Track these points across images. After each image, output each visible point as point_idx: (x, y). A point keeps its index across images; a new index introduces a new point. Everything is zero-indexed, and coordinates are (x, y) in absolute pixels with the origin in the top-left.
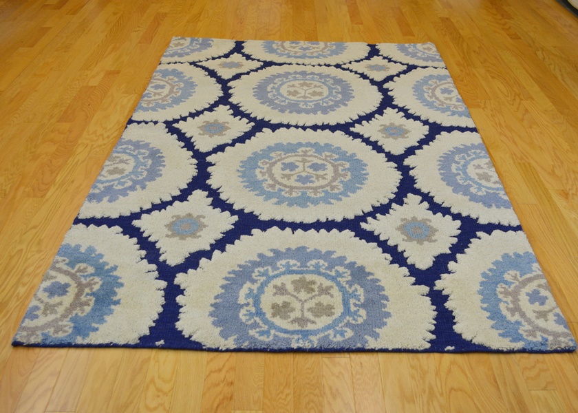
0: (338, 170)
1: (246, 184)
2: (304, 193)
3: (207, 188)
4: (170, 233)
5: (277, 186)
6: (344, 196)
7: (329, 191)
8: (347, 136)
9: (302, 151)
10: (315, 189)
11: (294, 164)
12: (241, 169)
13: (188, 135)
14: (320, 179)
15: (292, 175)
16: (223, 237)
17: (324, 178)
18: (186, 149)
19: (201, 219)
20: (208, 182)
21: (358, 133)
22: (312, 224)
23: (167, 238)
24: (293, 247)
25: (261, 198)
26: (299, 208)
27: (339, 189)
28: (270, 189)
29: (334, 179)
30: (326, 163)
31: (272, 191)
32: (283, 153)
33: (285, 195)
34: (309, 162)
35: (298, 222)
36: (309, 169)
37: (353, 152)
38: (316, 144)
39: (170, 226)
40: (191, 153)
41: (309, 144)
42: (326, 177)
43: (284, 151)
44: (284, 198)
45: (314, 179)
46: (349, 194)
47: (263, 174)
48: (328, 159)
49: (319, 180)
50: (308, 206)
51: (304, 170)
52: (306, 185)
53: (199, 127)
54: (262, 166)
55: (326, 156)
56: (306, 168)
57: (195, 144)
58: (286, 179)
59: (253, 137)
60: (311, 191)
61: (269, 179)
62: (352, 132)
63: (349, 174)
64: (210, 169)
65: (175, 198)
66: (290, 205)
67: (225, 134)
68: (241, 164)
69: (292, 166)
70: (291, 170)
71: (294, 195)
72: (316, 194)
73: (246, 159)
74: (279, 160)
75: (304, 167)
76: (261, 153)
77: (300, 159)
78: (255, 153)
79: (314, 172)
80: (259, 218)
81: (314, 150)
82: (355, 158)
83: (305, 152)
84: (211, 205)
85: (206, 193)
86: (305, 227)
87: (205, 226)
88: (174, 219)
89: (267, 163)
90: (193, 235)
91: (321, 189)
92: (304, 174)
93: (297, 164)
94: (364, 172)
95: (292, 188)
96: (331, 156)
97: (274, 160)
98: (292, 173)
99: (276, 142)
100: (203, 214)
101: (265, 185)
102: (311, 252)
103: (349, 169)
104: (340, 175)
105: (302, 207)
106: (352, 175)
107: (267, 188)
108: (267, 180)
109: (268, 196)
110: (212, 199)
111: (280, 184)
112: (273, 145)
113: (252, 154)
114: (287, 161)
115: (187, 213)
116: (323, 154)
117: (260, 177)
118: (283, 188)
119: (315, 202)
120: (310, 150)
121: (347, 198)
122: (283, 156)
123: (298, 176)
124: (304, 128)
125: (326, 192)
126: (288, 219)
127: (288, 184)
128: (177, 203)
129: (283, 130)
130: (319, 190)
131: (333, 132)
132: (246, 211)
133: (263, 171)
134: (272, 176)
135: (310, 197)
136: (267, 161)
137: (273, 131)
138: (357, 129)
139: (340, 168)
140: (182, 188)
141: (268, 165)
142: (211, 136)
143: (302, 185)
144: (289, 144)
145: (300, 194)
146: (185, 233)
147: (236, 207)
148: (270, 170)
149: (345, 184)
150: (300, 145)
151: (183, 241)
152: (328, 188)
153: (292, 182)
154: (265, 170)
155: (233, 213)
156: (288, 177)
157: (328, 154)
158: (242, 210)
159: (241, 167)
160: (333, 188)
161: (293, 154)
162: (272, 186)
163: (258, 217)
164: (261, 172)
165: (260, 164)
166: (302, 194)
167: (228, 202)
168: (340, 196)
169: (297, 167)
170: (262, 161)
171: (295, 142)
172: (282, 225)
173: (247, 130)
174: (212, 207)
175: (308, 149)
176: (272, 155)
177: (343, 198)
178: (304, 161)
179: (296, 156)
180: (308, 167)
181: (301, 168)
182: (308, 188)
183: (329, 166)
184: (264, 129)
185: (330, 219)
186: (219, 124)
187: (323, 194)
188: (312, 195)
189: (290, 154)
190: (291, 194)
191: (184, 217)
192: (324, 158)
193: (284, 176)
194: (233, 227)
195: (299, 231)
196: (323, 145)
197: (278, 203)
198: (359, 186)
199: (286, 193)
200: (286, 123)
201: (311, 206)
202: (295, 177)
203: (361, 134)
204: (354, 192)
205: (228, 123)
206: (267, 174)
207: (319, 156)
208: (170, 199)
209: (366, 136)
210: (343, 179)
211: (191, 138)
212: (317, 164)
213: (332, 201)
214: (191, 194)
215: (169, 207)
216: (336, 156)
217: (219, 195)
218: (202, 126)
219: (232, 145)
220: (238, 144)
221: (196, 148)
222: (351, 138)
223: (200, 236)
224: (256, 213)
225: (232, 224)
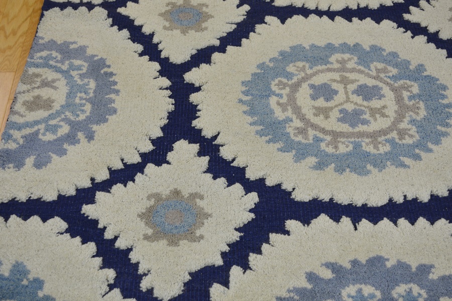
0: (403, 99)
1: (260, 128)
2: (357, 146)
3: (195, 136)
4: (150, 232)
5: (311, 133)
6: (423, 150)
7: (397, 140)
8: (402, 29)
9: (337, 61)
10: (374, 136)
11: (330, 86)
12: (245, 98)
13: (146, 30)
14: (378, 116)
15: (331, 109)
16: (241, 237)
17: (384, 115)
18: (147, 57)
19: (198, 200)
20: (196, 123)
21: (418, 25)
22: (382, 206)
23: (146, 242)
24: (363, 259)
25: (289, 156)
26: (354, 176)
27: (411, 136)
28: (299, 138)
29: (400, 117)
30: (381, 85)
31: (304, 141)
32: (307, 65)
33: (327, 150)
34: (353, 82)
35: (359, 204)
36: (355, 96)
37: (420, 62)
38: (357, 45)
39: (148, 216)
40: (156, 66)
41: (344, 48)
42: (386, 111)
43: (307, 61)
44: (327, 155)
45: (367, 116)
46: (430, 145)
47: (283, 107)
48: (382, 75)
49: (376, 120)
50: (369, 172)
51: (348, 100)
52: (357, 130)
53: (161, 15)
54: (277, 92)
55: (378, 71)
56: (351, 96)
57: (160, 47)
58: (322, 117)
59: (252, 34)
60: (367, 140)
61: (294, 117)
62: (408, 22)
63: (422, 105)
64: (194, 98)
65: (147, 158)
66: (340, 170)
67: (206, 29)
68: (244, 89)
69: (325, 92)
70: (327, 100)
71: (343, 149)
72: (376, 147)
73: (249, 78)
74: (304, 79)
75: (346, 93)
76: (271, 65)
77: (336, 76)
78: (261, 66)
79: (365, 103)
80: (293, 196)
81: (356, 58)
82: (425, 74)
83: (343, 62)
84: (208, 171)
85: (196, 147)
86: (374, 214)
87: (207, 216)
88: (152, 202)
89: (285, 85)
90: (191, 235)
91: (383, 138)
92: (350, 107)
93: (335, 86)
94: (445, 102)
95: (336, 135)
96: (384, 70)
97: (295, 79)
98: (330, 104)
99: (291, 45)
100: (198, 190)
101: (290, 130)
102: (394, 267)
103: (419, 96)
104: (408, 108)
105: (359, 174)
106: (427, 108)
107: (295, 135)
108: (291, 121)
109: (301, 153)
110: (207, 158)
111: (314, 127)
112: (288, 50)
113: (258, 67)
114: (318, 80)
115: (172, 188)
116: (372, 66)
117: (279, 114)
118: (321, 135)
119: (379, 163)
120: (349, 59)
121: (429, 155)
122: (309, 72)
123: (341, 111)
124: (331, 15)
125: (392, 142)
126: (343, 199)
127: (328, 128)
128: (150, 168)
129: (297, 19)
130: (380, 139)
131: (378, 22)
132: (270, 183)
133: (281, 101)
134: (297, 110)
135: (368, 154)
136: (285, 80)
137: (283, 22)
138: (414, 16)
139: (405, 94)
140: (154, 137)
141: (288, 89)
142: (184, 32)
143: (351, 130)
144: (313, 46)
145: (351, 147)
146: (175, 231)
147: (251, 175)
148: (292, 99)
149: (420, 126)
150: (330, 48)
151: (175, 248)
152: (394, 135)
153: (332, 123)
154: (284, 100)
155: (249, 186)
156: (324, 112)
157: (380, 66)
158: (262, 181)
159: (246, 93)
160: (402, 134)
161: (324, 67)
162: (302, 131)
163: (290, 193)
164: (278, 104)
165: (274, 88)
166: (354, 148)
167: (235, 164)
168: (417, 151)
169: (336, 92)
170: (277, 81)
171: (322, 43)
172: (335, 210)
173: (240, 19)
174: (209, 176)
175: (346, 56)
176: (291, 68)
177: (423, 154)
178: (345, 81)
179: (329, 70)
180: (353, 93)
181: (340, 97)
182: (362, 135)
183: (386, 90)
184: (268, 19)
185: (410, 198)
186: (192, 8)
187: (388, 148)
188: (370, 149)
189: (319, 67)
190: (336, 147)
191: (167, 199)
192: (374, 73)
193: (319, 111)
194: (252, 216)
195: (365, 223)
196: (368, 49)
197: (320, 166)
198: (443, 129)
199: (327, 145)
200: (300, 6)
201: (375, 171)
202: (335, 114)
203: (423, 25)
204: (437, 142)
205: (207, 6)
206: (289, 108)
207: (367, 71)
208: (137, 159)
209: (432, 29)
210: (414, 116)
211: (152, 35)
212: (366, 86)
213: (407, 161)
214: (171, 149)
215: (139, 177)
216: (394, 71)
217: (219, 150)
218: (166, 12)
219: (222, 49)
220: (230, 48)
221: (163, 55)
222: (409, 33)
223: (202, 237)
224: (287, 186)
225: (251, 211)
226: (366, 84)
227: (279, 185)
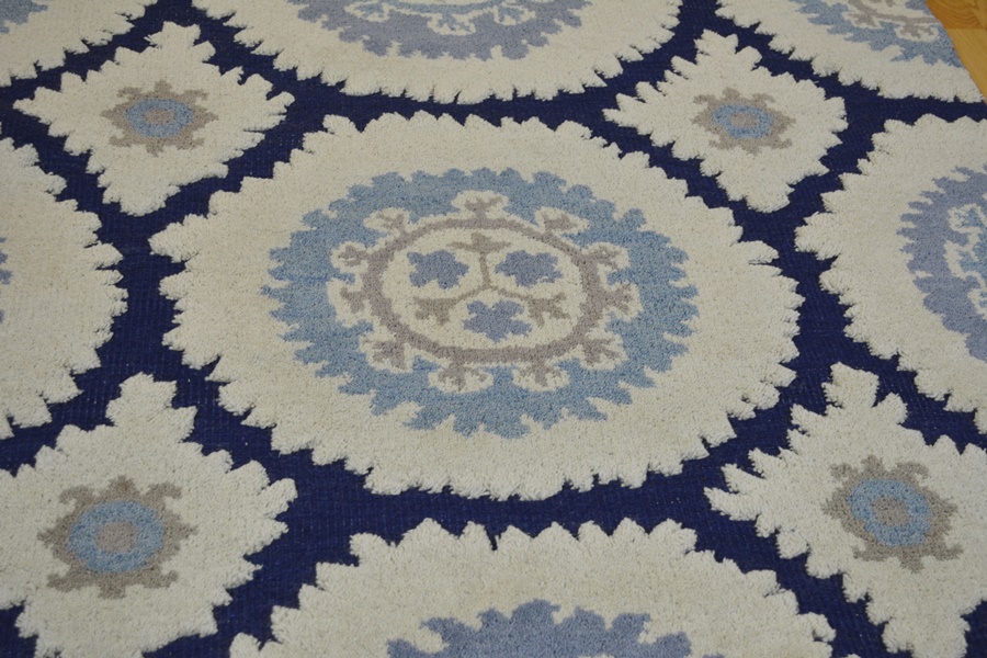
0: (597, 280)
1: (304, 345)
2: (503, 377)
3: (167, 365)
4: (62, 569)
5: (410, 352)
6: (634, 382)
7: (583, 364)
8: (600, 140)
9: (469, 206)
10: (536, 356)
11: (451, 256)
12: (276, 285)
13: (74, 146)
14: (546, 315)
15: (453, 302)
16: (256, 573)
17: (558, 314)
18: (73, 203)
19: (168, 500)
20: (172, 339)
21: (633, 130)
22: (549, 499)
23: (53, 592)
24: (506, 609)
25: (362, 402)
26: (495, 439)
27: (612, 355)
28: (386, 365)
29: (590, 316)
30: (554, 252)
31: (394, 370)
32: (407, 215)
33: (441, 386)
34: (497, 247)
35: (503, 496)
36: (501, 275)
37: (633, 206)
38: (508, 173)
39: (61, 537)
40: (92, 220)
41: (484, 179)
42: (563, 306)
43: (407, 206)
44: (441, 397)
45: (524, 317)
46: (649, 373)
47: (354, 301)
48: (557, 233)
49: (541, 323)
50: (524, 430)
51: (487, 284)
52: (503, 344)
53: (107, 114)
54: (344, 269)
55: (550, 224)
56: (493, 276)
57: (102, 181)
58: (433, 319)
59: (295, 152)
60: (523, 365)
61: (376, 321)
62: (613, 125)
63: (634, 291)
64: (169, 286)
65: (63, 414)
66: (465, 427)
67: (200, 142)
68: (274, 265)
69: (441, 268)
70: (445, 285)
71: (473, 385)
72: (541, 380)
73: (286, 243)
74: (399, 244)
75: (485, 270)
76: (333, 215)
77: (465, 236)
78: (313, 218)
79: (522, 290)
80: (368, 485)
81: (505, 199)
82: (644, 228)
83: (479, 208)
84: (193, 437)
85: (169, 389)
86: (529, 516)
87: (187, 531)
88: (71, 506)
89: (359, 256)
90: (151, 574)
91: (555, 360)
92: (490, 299)
93: (461, 256)
94: (681, 284)
95: (460, 356)
96: (563, 223)
97: (380, 244)
98: (450, 294)
99: (376, 173)
100: (170, 478)
101: (366, 348)
102: (569, 622)
103: (630, 273)
104: (607, 299)
105: (505, 434)
106: (645, 297)
107: (377, 358)
108: (370, 329)
109: (387, 394)
110: (191, 411)
111: (417, 340)
112: (369, 184)
113: (306, 219)
114: (428, 245)
115: (113, 476)
116: (538, 215)
117: (345, 316)
118: (429, 358)
119: (546, 410)
120: (493, 202)
121: (646, 391)
122: (410, 228)
123: (472, 308)
124: (459, 112)
125: (572, 367)
126: (469, 486)
127: (445, 342)
128: (70, 435)
129: (390, 120)
130: (548, 363)
131: (553, 126)
132: (320, 458)
133: (351, 289)
134: (383, 308)
135: (525, 393)
136: (359, 247)
137: (361, 127)
138: (625, 113)
139: (603, 270)
140: (81, 369)
141: (365, 265)
142: (154, 150)
143: (491, 344)
144: (420, 176)
145: (489, 381)
146: (116, 567)
147: (283, 443)
148: (373, 285)
149: (630, 334)
150: (455, 179)
151: (116, 603)
152: (578, 353)
153: (455, 333)
154: (357, 286)
155: (278, 467)
156: (439, 310)
157: (554, 214)
158: (305, 453)
159: (277, 274)
160: (593, 350)
161: (441, 218)
162: (391, 350)
163: (362, 479)
164: (345, 294)
165: (337, 262)
166: (497, 382)
167: (249, 421)
168: (622, 384)
169: (463, 269)
170: (342, 248)
171: (437, 169)
172: (452, 510)
173: (273, 122)
174: (195, 448)
175: (486, 195)
176: (373, 222)
177: (634, 391)
178: (481, 246)
179: (451, 224)
180: (498, 269)
181: (471, 279)
182: (512, 354)
183: (564, 263)
184: (330, 121)
185: (605, 480)
186: (174, 99)
187: (564, 380)
188: (529, 383)
189: (432, 219)
190: (460, 381)
191: (104, 498)
192: (541, 229)
193: (428, 308)
194: (282, 527)
195: (513, 536)
196: (531, 181)
197: (425, 421)
198: (676, 339)
199: (442, 377)
200: (397, 94)
201: (536, 427)
202: (460, 313)
203: (642, 131)
204: (663, 366)
205: (205, 96)
206: (366, 302)
207: (527, 224)
208: (42, 417)
209: (659, 140)
210: (619, 314)
211: (86, 156)
212: (523, 255)
213: (602, 405)
214: (116, 394)
215: (44, 455)
216: (581, 224)
217: (217, 394)
218: (118, 107)
219: (232, 184)
220: (249, 183)
221: (107, 198)
222: (614, 148)
223: (173, 577)
224: (356, 465)
225: (279, 518)
226: (524, 251)
227: (341, 463)
